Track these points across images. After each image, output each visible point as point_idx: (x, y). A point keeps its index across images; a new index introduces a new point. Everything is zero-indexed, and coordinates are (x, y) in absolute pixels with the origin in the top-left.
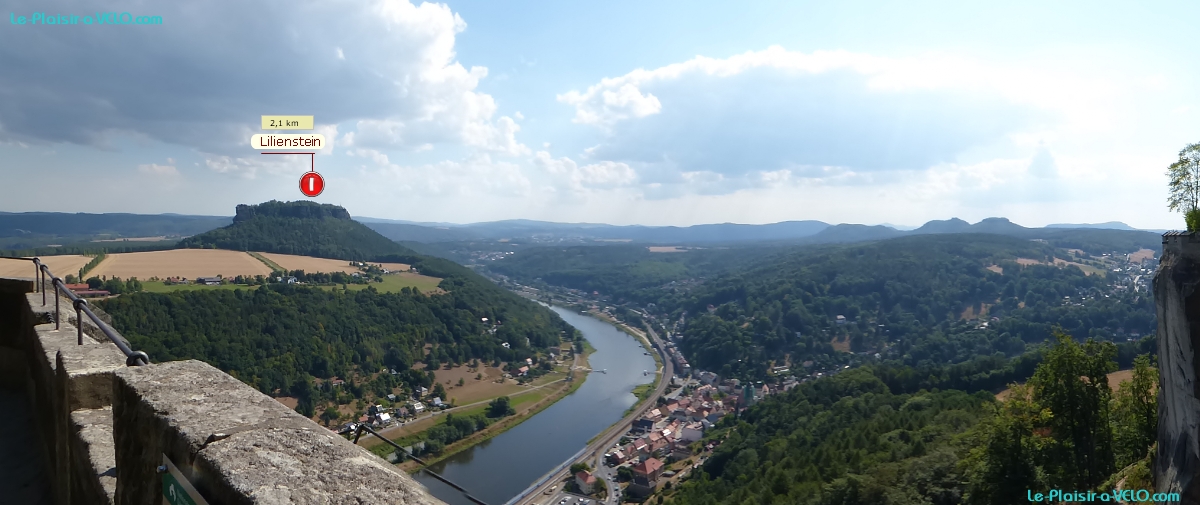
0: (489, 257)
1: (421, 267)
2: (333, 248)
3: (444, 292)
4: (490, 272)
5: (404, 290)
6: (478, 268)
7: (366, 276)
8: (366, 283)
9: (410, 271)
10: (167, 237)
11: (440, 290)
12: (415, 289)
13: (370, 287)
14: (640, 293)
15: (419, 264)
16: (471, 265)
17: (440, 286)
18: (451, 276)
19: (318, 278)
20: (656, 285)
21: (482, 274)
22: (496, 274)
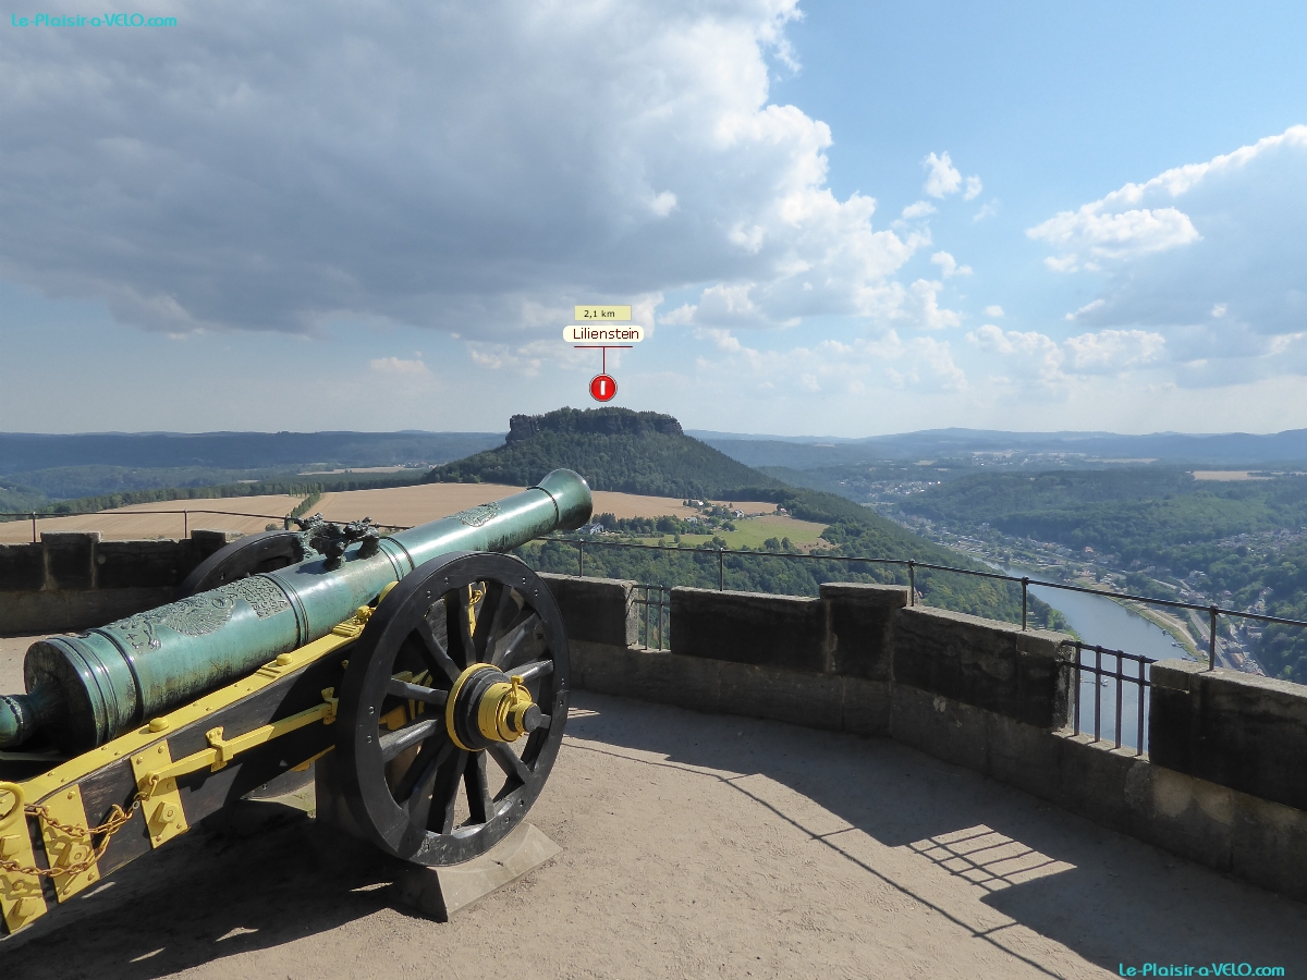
0: (901, 490)
1: (794, 506)
2: (658, 479)
3: (829, 547)
4: (902, 514)
5: (769, 543)
6: (883, 508)
7: (709, 521)
8: (709, 533)
9: (777, 513)
10: (408, 466)
11: (823, 542)
12: (785, 543)
13: (715, 540)
14: (1175, 552)
15: (791, 502)
16: (871, 503)
17: (825, 536)
18: (843, 522)
19: (636, 525)
20: (1207, 538)
21: (889, 517)
22: (915, 518)
